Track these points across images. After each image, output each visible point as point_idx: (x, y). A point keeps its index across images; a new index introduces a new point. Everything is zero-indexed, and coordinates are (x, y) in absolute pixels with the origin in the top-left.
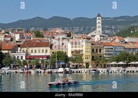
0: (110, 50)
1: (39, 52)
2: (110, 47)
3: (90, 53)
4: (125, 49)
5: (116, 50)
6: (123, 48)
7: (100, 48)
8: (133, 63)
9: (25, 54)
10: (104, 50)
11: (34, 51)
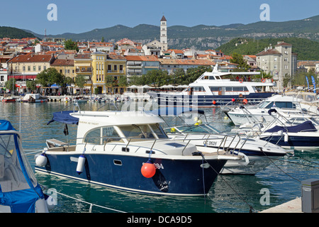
0: (137, 67)
1: (34, 69)
2: (136, 63)
3: (103, 71)
4: (162, 65)
5: (146, 67)
6: (158, 64)
7: (121, 64)
8: (165, 86)
9: (6, 72)
10: (128, 67)
11: (27, 68)
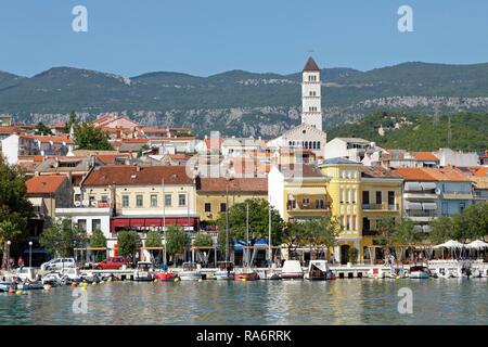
0: (427, 196)
1: (154, 202)
2: (426, 185)
3: (355, 207)
4: (479, 191)
5: (446, 196)
7: (391, 190)
10: (406, 196)
11: (133, 200)
